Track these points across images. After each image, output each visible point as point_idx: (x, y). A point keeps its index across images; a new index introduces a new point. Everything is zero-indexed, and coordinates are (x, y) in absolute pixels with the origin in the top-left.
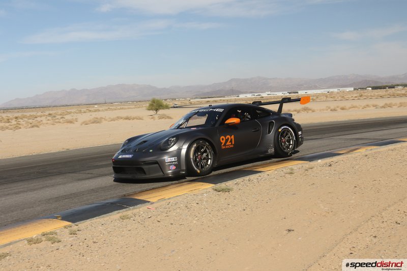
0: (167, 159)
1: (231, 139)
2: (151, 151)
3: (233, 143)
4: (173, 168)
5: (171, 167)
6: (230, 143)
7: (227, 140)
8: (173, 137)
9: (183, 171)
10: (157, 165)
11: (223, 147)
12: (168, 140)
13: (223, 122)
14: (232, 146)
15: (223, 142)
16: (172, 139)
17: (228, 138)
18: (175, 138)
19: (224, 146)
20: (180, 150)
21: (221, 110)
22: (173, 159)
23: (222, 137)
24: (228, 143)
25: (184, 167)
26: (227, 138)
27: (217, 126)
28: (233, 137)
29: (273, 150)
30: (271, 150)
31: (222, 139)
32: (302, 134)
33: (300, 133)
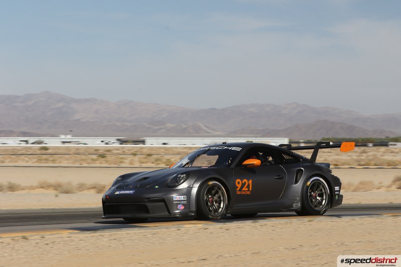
0: (176, 197)
1: (249, 185)
2: (157, 187)
3: (250, 189)
4: (181, 207)
5: (179, 206)
6: (247, 189)
7: (243, 185)
8: (182, 174)
9: (192, 212)
10: (163, 203)
11: (239, 193)
12: (176, 177)
13: (240, 163)
14: (249, 193)
15: (239, 186)
16: (182, 176)
17: (245, 182)
18: (184, 175)
19: (239, 191)
20: (190, 189)
21: (239, 149)
22: (182, 198)
23: (238, 180)
24: (245, 189)
25: (194, 208)
26: (243, 182)
27: (233, 166)
28: (250, 182)
29: (299, 205)
30: (297, 205)
31: (238, 182)
32: (339, 191)
33: (337, 188)
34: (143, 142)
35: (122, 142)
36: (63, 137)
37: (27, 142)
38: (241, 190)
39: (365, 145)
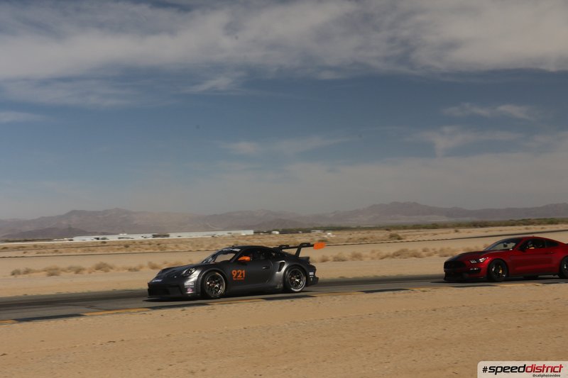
1: (242, 274)
3: (244, 277)
4: (190, 291)
6: (241, 276)
7: (238, 274)
11: (235, 279)
13: (237, 259)
14: (243, 279)
15: (235, 275)
17: (240, 272)
18: (194, 268)
20: (196, 278)
22: (191, 284)
24: (239, 276)
26: (238, 272)
27: (232, 261)
28: (244, 271)
29: (282, 285)
30: (280, 286)
31: (234, 272)
32: (314, 275)
33: (311, 273)
34: (168, 236)
35: (154, 236)
36: (121, 235)
37: (98, 239)
38: (236, 277)
39: (298, 233)
